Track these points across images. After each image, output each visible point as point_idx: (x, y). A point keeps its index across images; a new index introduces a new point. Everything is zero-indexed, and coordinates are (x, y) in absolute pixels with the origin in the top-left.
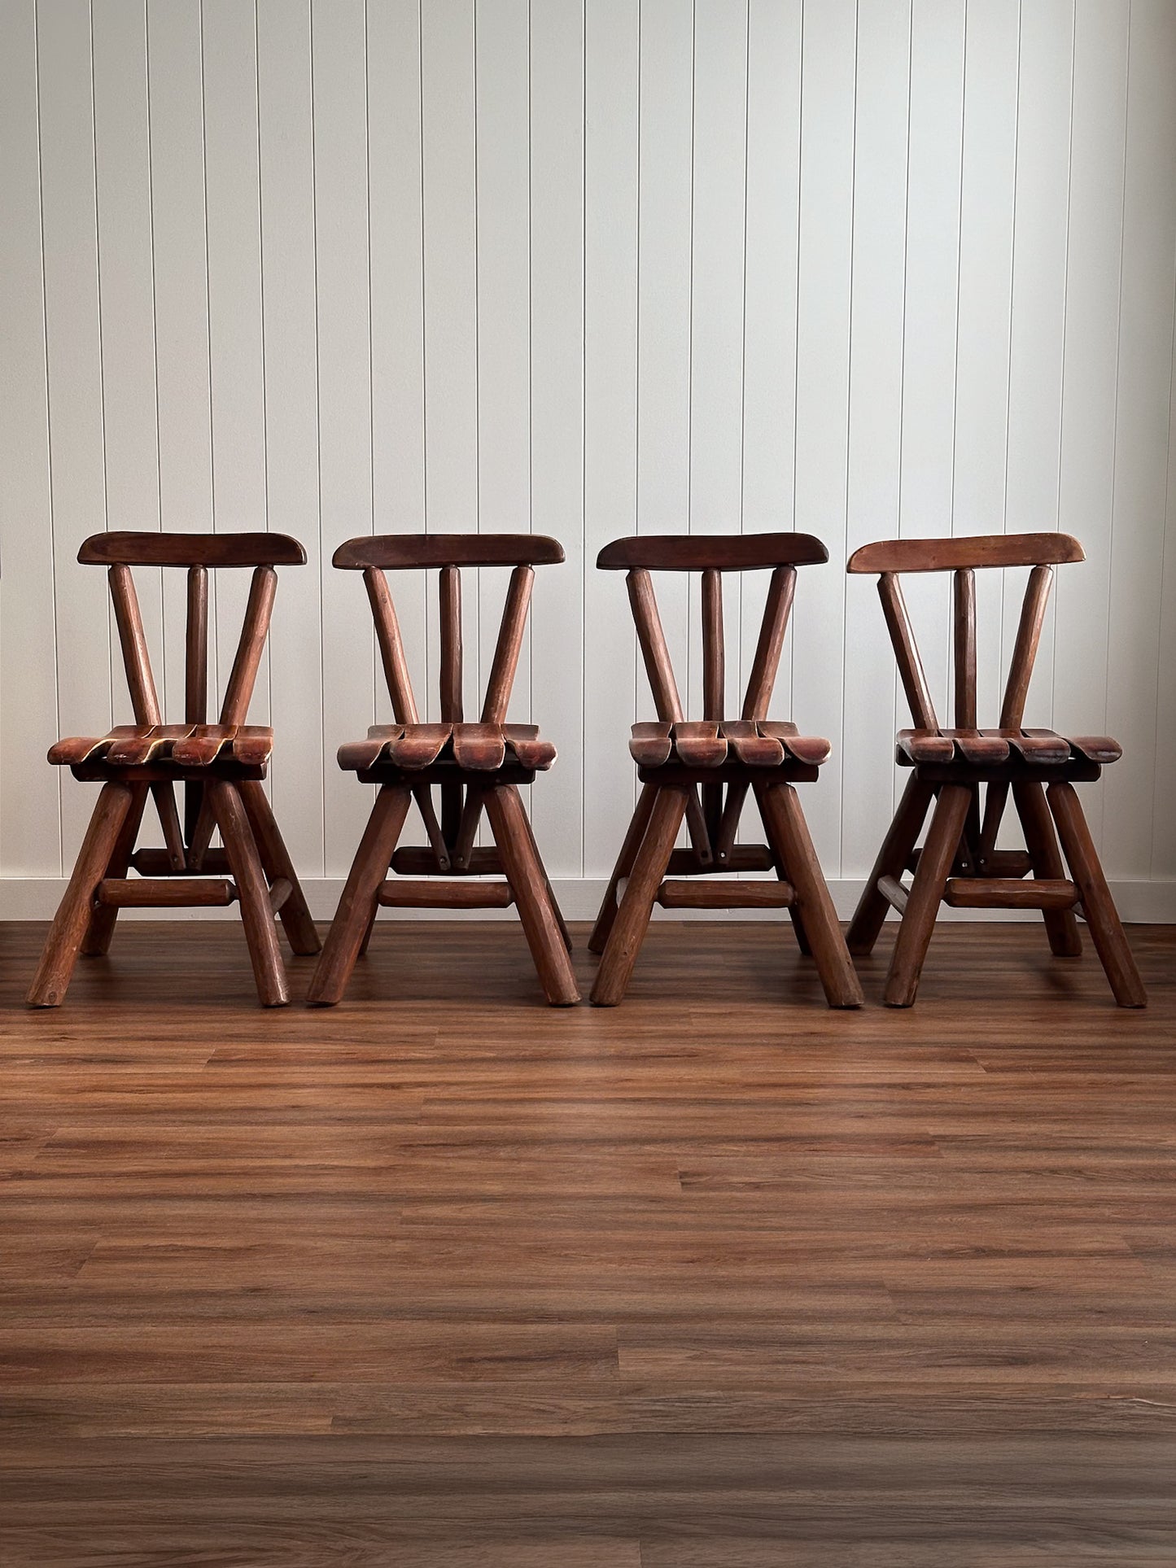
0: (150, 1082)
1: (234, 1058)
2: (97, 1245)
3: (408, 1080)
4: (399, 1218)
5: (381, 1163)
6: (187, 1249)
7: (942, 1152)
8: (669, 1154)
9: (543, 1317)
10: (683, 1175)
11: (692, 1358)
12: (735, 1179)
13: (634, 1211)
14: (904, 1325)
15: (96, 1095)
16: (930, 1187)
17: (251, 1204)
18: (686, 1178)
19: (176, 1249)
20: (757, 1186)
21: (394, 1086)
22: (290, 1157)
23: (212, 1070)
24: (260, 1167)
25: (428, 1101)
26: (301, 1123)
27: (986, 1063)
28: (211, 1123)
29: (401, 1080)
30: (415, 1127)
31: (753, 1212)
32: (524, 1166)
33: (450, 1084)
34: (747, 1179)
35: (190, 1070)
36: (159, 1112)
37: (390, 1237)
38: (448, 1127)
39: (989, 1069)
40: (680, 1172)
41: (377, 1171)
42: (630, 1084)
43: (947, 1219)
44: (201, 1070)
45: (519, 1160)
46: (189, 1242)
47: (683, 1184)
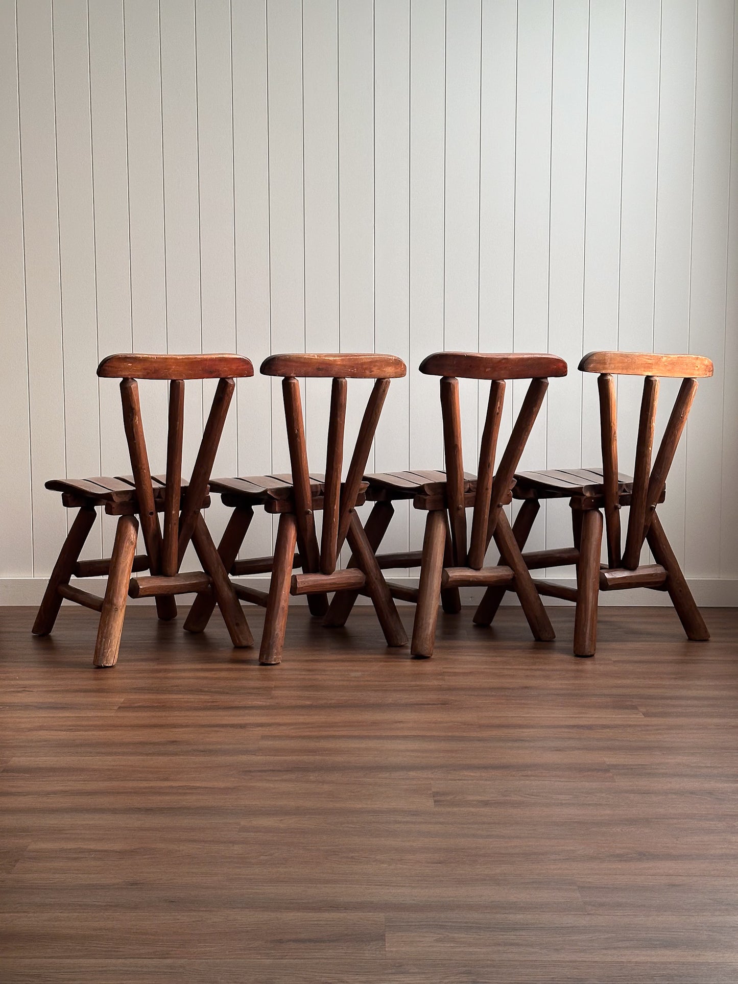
0: (78, 723)
1: (136, 705)
2: (30, 847)
3: (251, 721)
4: (239, 827)
5: (229, 785)
6: (90, 851)
7: (615, 777)
8: (426, 778)
9: (334, 907)
10: (436, 794)
11: (437, 941)
12: (470, 798)
13: (400, 823)
14: (589, 914)
15: (41, 733)
16: (607, 804)
17: (136, 816)
18: (439, 798)
19: (82, 851)
20: (486, 804)
21: (242, 726)
22: (167, 779)
23: (120, 714)
24: (146, 788)
25: (264, 737)
26: (176, 754)
27: (644, 710)
28: (116, 754)
29: (248, 722)
30: (254, 757)
31: (484, 823)
32: (326, 787)
33: (279, 725)
34: (479, 798)
35: (105, 714)
36: (81, 745)
37: (230, 842)
38: (276, 757)
39: (646, 715)
40: (434, 792)
41: (225, 791)
42: (402, 725)
43: (619, 830)
44: (112, 714)
45: (323, 782)
46: (93, 846)
47: (435, 801)
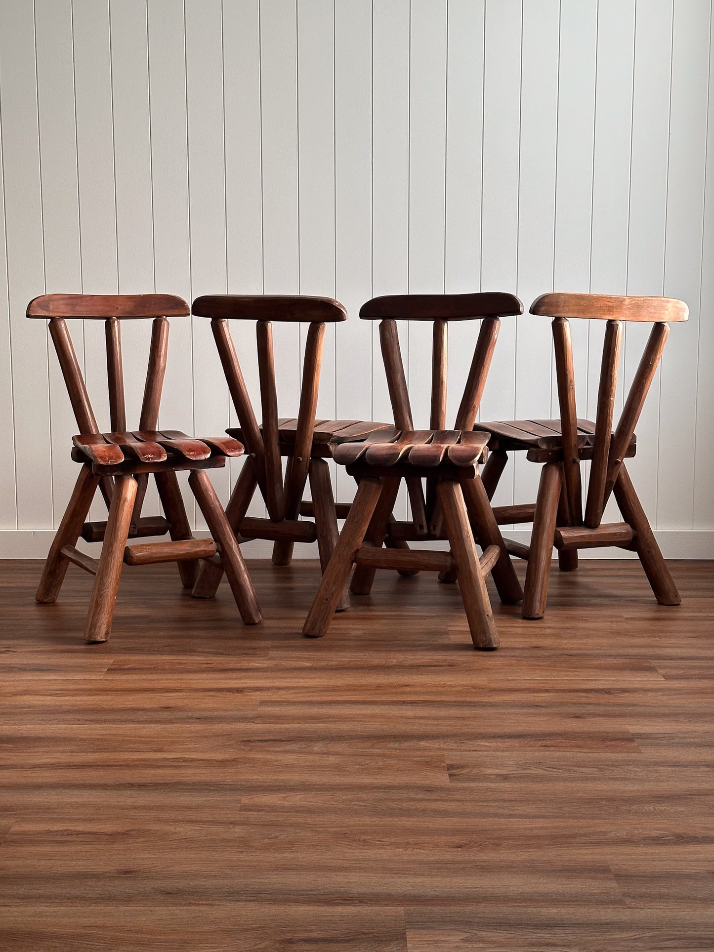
0: (64, 687)
1: (126, 667)
2: (13, 829)
3: (248, 685)
4: (239, 805)
5: (226, 756)
6: (79, 833)
7: (640, 747)
8: (438, 749)
9: (348, 899)
10: (450, 767)
11: (464, 940)
12: (489, 771)
13: (414, 800)
14: (628, 908)
15: (26, 698)
16: (634, 778)
17: (129, 792)
18: (453, 770)
19: (70, 833)
20: (505, 778)
21: (239, 691)
22: (160, 750)
23: (110, 677)
24: (138, 760)
25: (263, 703)
26: (170, 722)
27: (663, 672)
28: (105, 721)
29: (244, 685)
30: (253, 725)
31: (504, 801)
32: (332, 759)
33: (279, 689)
34: (497, 771)
35: (94, 677)
36: (68, 712)
37: (231, 823)
38: (277, 725)
39: (667, 677)
40: (448, 765)
41: (224, 763)
42: (408, 689)
43: (651, 808)
44: (102, 677)
45: (328, 754)
46: (81, 827)
47: (450, 775)
